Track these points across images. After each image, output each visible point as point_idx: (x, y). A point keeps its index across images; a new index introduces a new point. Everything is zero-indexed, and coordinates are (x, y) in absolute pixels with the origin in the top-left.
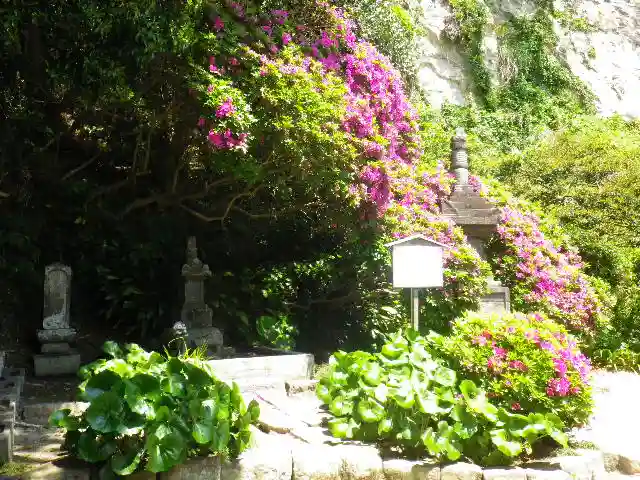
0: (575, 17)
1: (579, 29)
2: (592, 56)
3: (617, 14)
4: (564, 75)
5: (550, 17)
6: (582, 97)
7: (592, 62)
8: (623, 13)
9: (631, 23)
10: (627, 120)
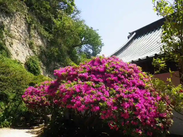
0: (9, 33)
1: (10, 36)
2: (12, 44)
3: (20, 36)
4: (4, 46)
5: (3, 31)
6: (8, 53)
7: (12, 45)
8: (21, 37)
9: (22, 39)
10: (18, 61)
